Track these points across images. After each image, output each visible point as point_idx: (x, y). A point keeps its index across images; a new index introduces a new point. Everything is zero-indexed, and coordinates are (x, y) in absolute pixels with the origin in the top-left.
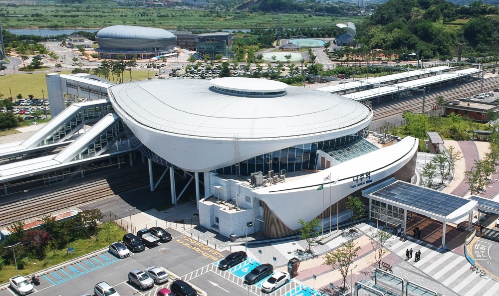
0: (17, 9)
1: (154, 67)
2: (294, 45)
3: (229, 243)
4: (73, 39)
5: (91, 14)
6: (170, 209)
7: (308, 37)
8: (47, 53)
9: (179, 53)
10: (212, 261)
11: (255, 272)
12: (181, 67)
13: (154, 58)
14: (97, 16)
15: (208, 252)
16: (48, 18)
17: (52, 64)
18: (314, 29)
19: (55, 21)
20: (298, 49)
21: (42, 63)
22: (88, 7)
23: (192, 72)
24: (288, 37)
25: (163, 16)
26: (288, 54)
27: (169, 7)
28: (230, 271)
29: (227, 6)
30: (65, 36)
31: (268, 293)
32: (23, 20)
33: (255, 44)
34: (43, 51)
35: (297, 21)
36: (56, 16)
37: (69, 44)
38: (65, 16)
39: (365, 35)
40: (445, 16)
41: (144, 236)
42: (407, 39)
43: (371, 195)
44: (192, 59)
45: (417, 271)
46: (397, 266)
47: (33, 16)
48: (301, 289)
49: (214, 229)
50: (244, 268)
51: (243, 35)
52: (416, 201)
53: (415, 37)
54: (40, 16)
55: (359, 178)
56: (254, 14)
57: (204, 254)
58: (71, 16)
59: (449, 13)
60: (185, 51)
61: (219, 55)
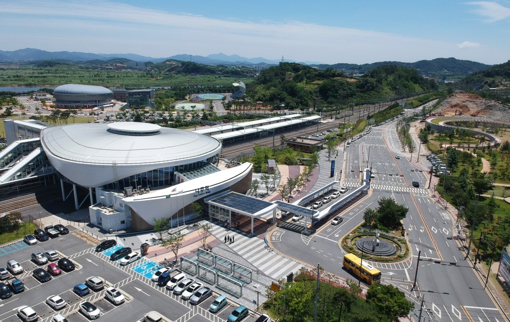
0: (4, 72)
1: (95, 115)
2: (200, 98)
3: (108, 235)
4: (38, 94)
5: (58, 75)
6: (74, 213)
7: (213, 92)
8: (17, 104)
9: (115, 104)
10: (93, 246)
11: (118, 252)
12: (114, 114)
13: (96, 108)
14: (61, 77)
15: (91, 241)
16: (25, 79)
17: (20, 112)
18: (217, 87)
19: (30, 81)
20: (203, 101)
21: (13, 112)
22: (56, 70)
23: (121, 118)
24: (198, 92)
25: (111, 77)
26: (193, 104)
27: (117, 70)
28: (103, 253)
29: (160, 70)
30: (33, 92)
31: (124, 265)
32: (7, 80)
33: (172, 97)
34: (15, 103)
35: (209, 81)
36: (31, 77)
37: (36, 98)
38: (38, 77)
39: (252, 91)
40: (308, 78)
41: (49, 230)
42: (279, 95)
43: (209, 201)
44: (122, 109)
45: (229, 250)
46: (217, 247)
47: (14, 77)
48: (147, 263)
49: (99, 226)
50: (113, 250)
51: (165, 91)
52: (238, 205)
53: (285, 93)
54: (20, 77)
55: (200, 190)
56: (179, 75)
57: (88, 242)
58: (42, 77)
59: (310, 76)
60: (119, 102)
61: (143, 106)
